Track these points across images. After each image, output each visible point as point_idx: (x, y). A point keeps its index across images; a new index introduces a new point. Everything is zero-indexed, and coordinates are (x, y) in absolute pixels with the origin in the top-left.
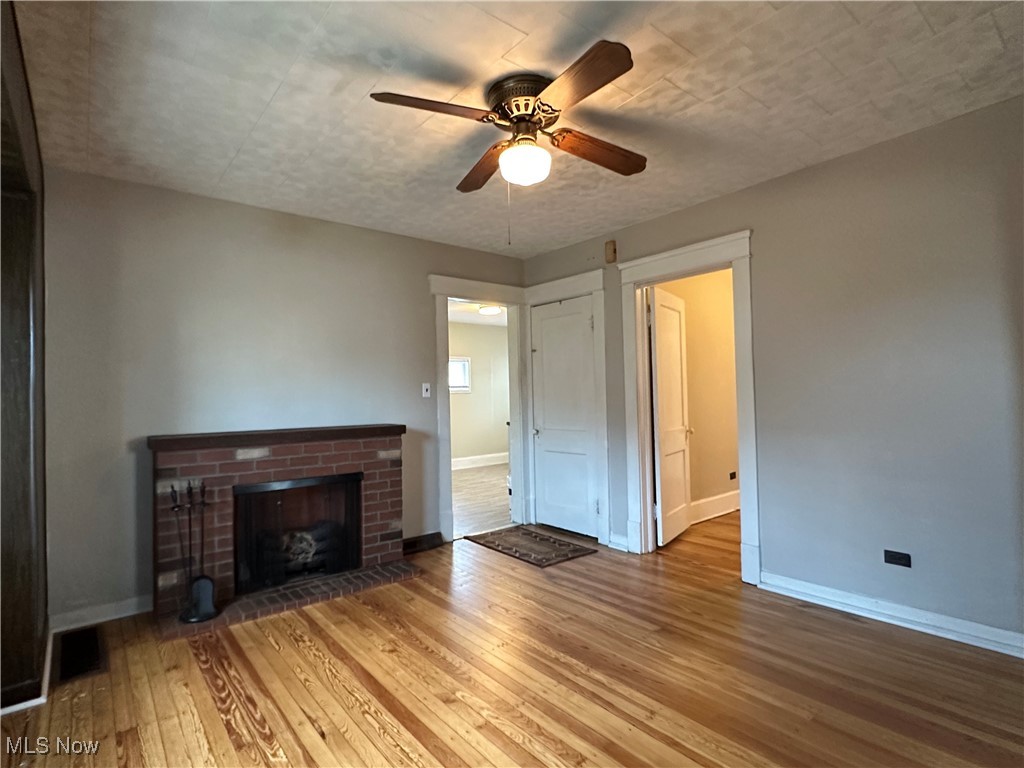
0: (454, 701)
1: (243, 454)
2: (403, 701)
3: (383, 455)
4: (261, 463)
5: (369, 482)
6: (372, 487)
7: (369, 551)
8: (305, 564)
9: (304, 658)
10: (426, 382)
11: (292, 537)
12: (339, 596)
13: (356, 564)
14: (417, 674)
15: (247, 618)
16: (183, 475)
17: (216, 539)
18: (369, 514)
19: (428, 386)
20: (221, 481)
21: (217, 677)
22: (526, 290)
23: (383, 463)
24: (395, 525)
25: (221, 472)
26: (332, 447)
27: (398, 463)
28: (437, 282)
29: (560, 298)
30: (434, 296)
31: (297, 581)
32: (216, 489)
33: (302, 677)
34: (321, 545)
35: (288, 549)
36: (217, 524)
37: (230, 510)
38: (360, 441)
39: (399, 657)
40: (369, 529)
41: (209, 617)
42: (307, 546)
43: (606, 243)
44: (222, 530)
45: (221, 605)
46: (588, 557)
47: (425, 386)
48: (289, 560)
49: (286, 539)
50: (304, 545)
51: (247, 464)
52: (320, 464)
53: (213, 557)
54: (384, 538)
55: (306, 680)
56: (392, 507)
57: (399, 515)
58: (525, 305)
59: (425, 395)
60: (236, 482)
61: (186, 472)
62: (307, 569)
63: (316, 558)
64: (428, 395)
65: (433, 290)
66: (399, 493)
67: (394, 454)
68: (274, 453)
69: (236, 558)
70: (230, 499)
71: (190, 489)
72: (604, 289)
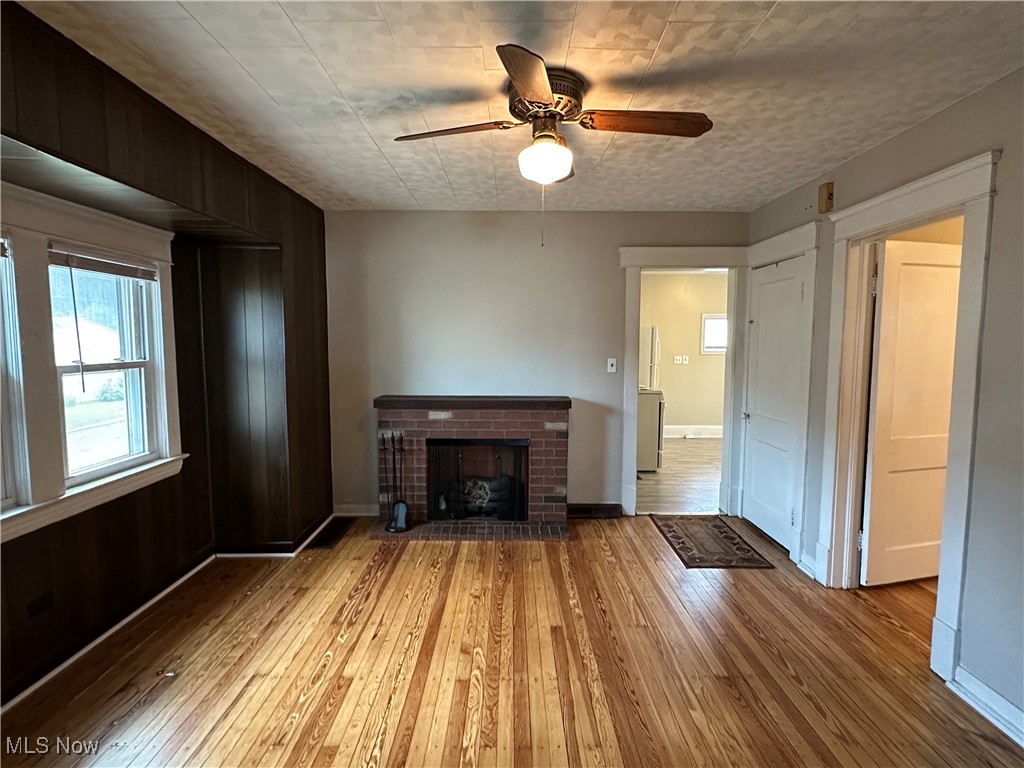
0: (469, 653)
1: (434, 415)
2: (440, 636)
3: (549, 426)
4: (446, 422)
5: (535, 449)
6: (538, 453)
7: (535, 509)
8: (480, 508)
9: (423, 579)
10: (611, 358)
11: (475, 484)
12: (492, 540)
13: (522, 516)
14: (471, 621)
15: (423, 538)
16: (394, 426)
17: (415, 475)
18: (535, 477)
19: (614, 361)
20: (419, 434)
21: (370, 573)
22: (748, 249)
23: (550, 432)
24: (560, 490)
25: (418, 427)
26: (502, 416)
27: (565, 435)
28: (628, 256)
29: (775, 259)
30: (624, 269)
31: (474, 520)
32: (415, 439)
33: (407, 592)
34: (495, 496)
35: (469, 493)
36: (415, 465)
37: (424, 456)
38: (529, 412)
39: (475, 603)
40: (536, 489)
41: (401, 531)
42: (483, 494)
43: (820, 188)
44: (419, 470)
45: (411, 524)
46: (756, 572)
47: (610, 361)
48: (468, 502)
49: (470, 484)
50: (482, 492)
51: (435, 422)
52: (492, 429)
53: (412, 488)
54: (547, 499)
55: (407, 596)
56: (557, 474)
57: (564, 482)
58: (747, 266)
59: (610, 370)
60: (429, 436)
61: (396, 425)
62: (480, 512)
63: (490, 504)
64: (614, 370)
65: (623, 263)
66: (565, 462)
67: (562, 426)
68: (455, 416)
69: (428, 491)
70: (424, 448)
71: (393, 437)
72: (817, 247)
